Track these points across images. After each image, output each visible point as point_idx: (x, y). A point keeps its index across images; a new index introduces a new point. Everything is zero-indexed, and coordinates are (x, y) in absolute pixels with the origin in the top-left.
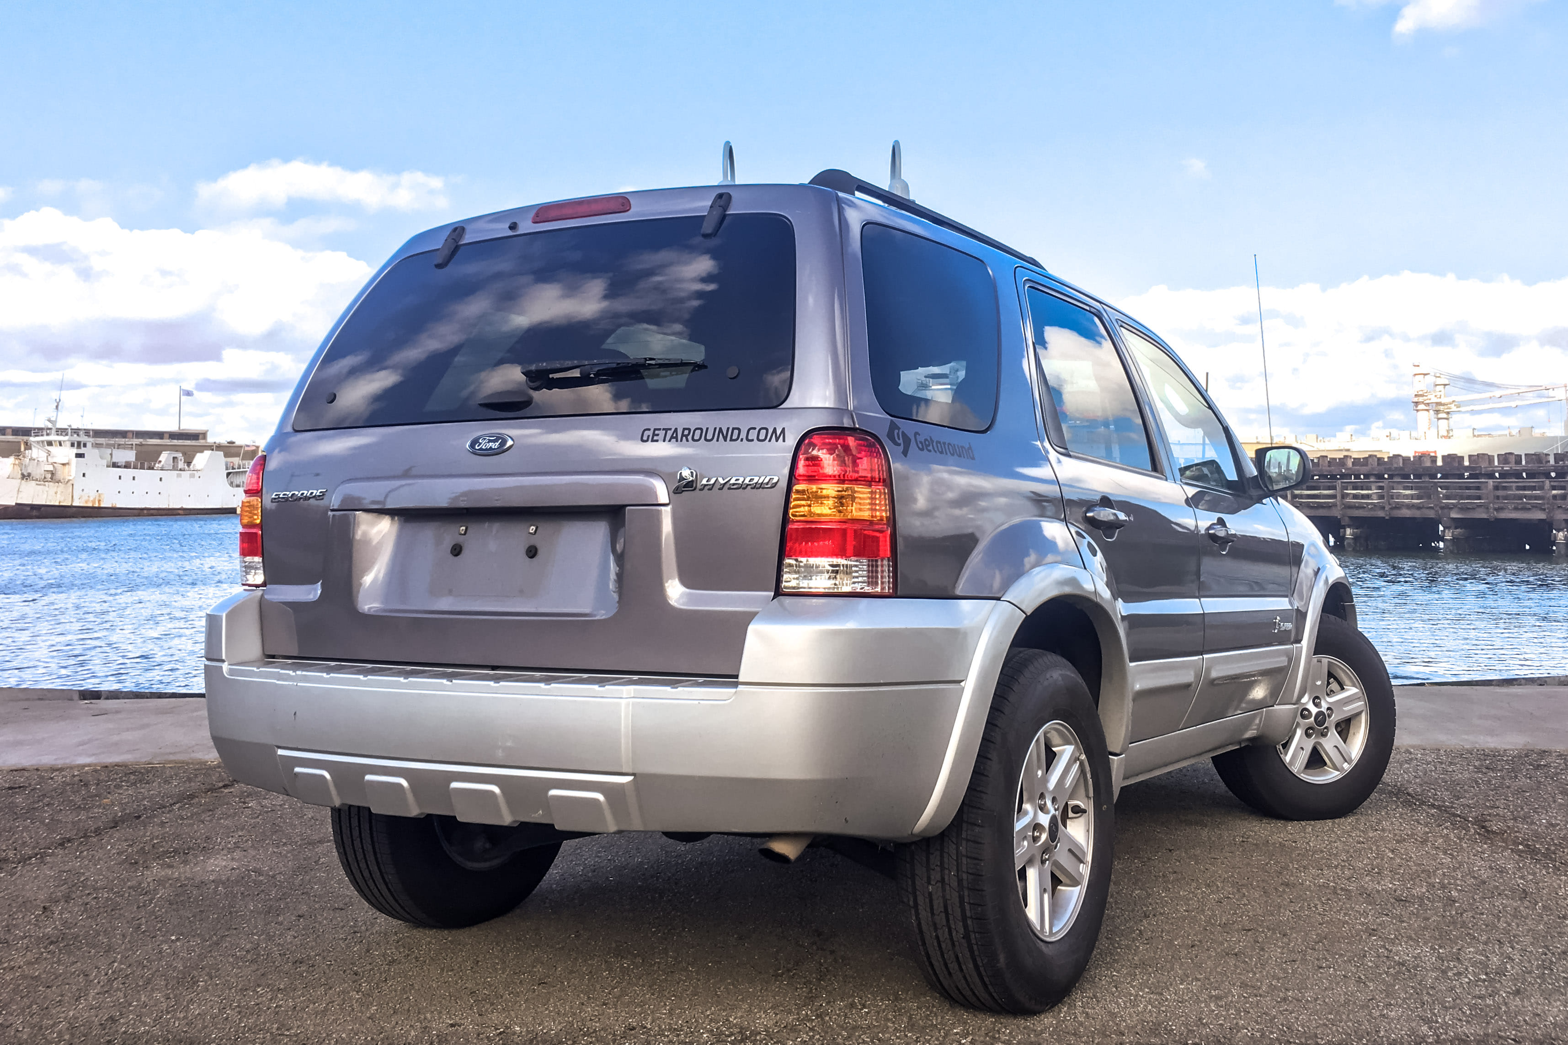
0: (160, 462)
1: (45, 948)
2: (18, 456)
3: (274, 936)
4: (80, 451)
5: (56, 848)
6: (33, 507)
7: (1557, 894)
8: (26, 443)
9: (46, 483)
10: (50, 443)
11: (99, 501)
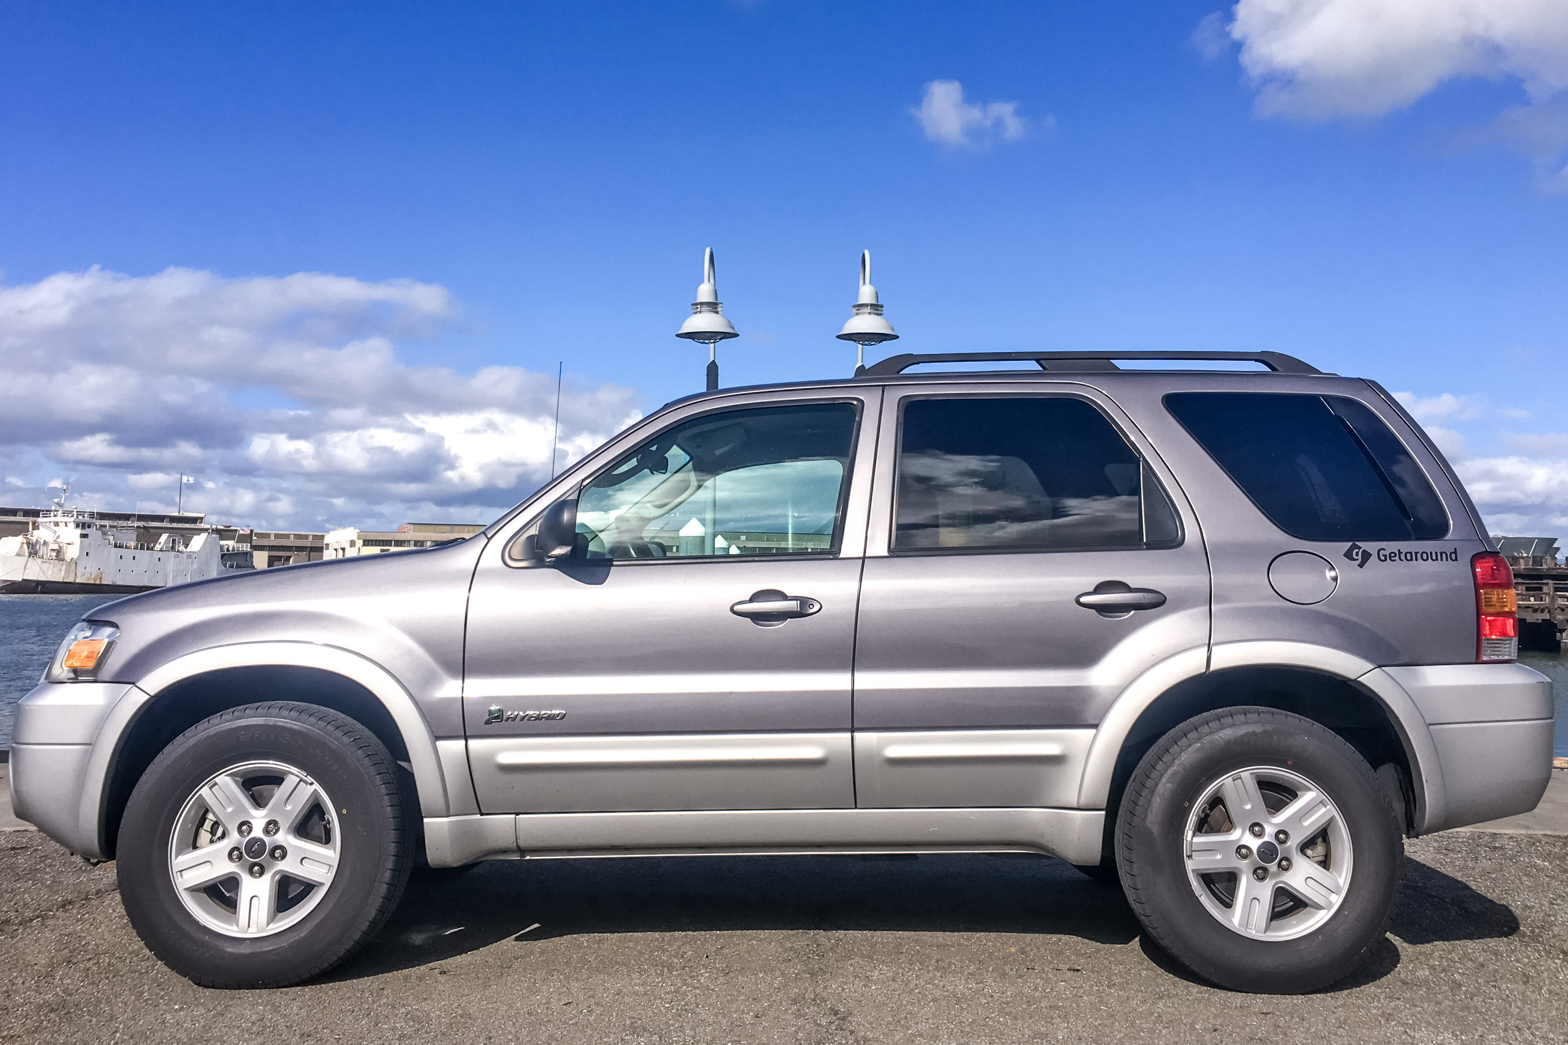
0: (160, 543)
1: (46, 1015)
2: (27, 535)
3: (279, 1006)
4: (84, 532)
5: (57, 911)
6: (38, 583)
7: (1558, 978)
8: (34, 523)
9: (52, 561)
10: (57, 524)
11: (101, 578)
